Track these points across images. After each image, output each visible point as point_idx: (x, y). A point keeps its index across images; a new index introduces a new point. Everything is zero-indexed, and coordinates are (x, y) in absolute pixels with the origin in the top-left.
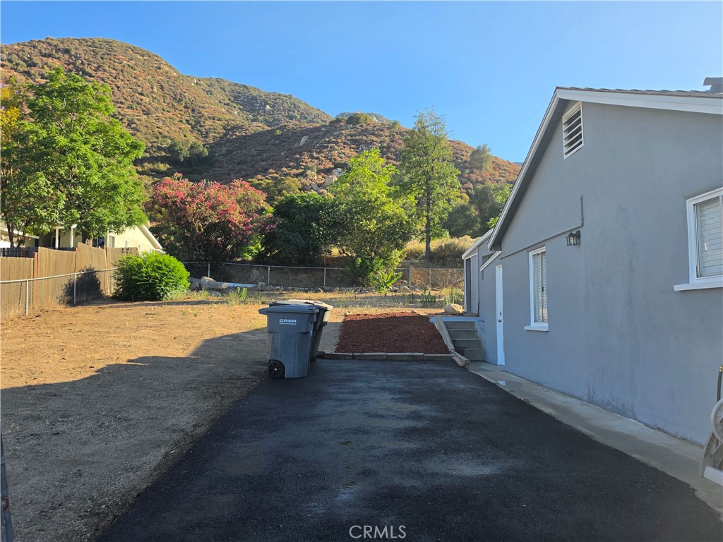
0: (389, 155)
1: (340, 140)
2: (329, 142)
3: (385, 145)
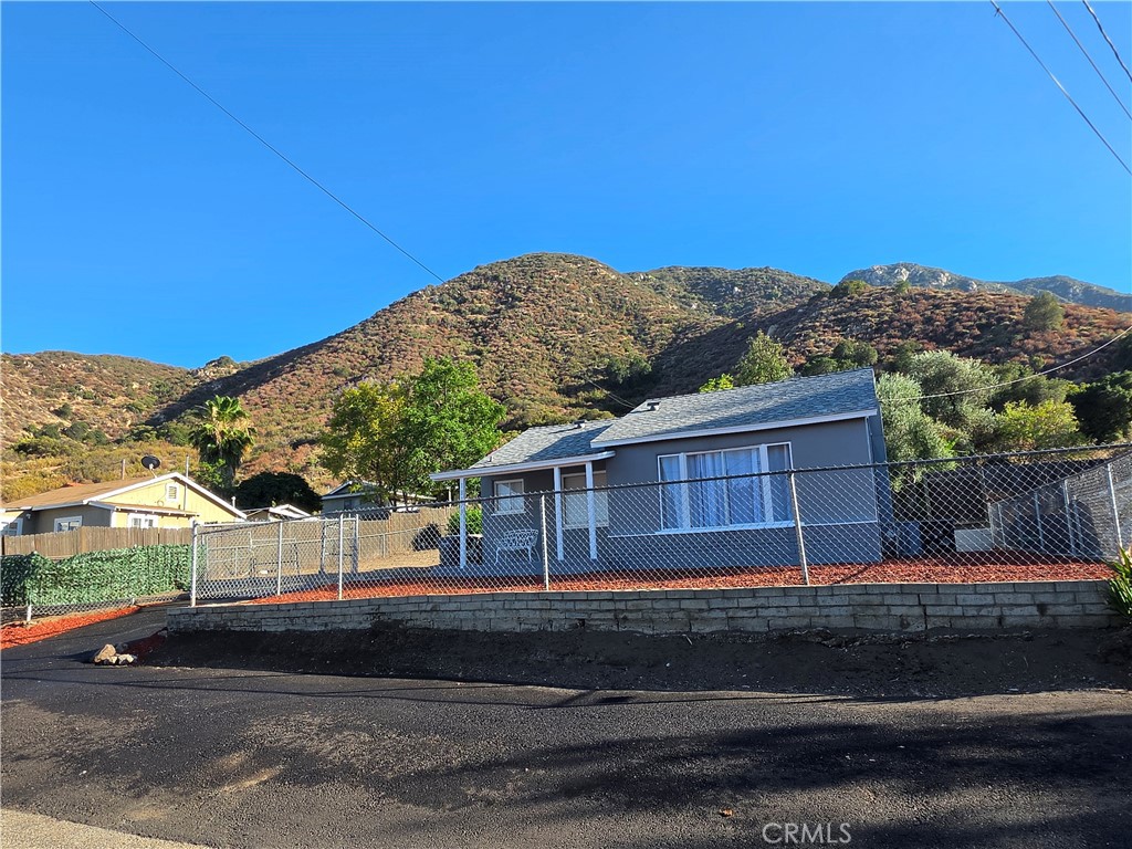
0: (892, 332)
1: (818, 324)
2: (803, 329)
3: (886, 318)
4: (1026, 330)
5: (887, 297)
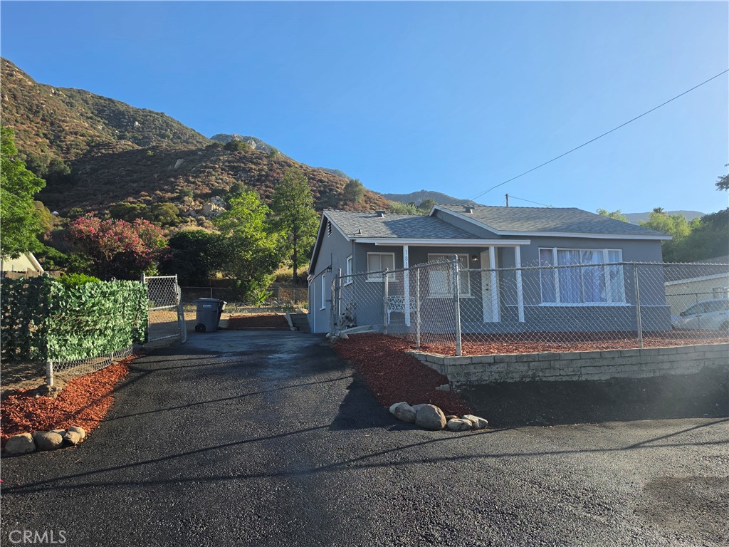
0: (268, 183)
1: (217, 166)
2: (206, 167)
3: (264, 173)
4: (345, 200)
5: (264, 159)
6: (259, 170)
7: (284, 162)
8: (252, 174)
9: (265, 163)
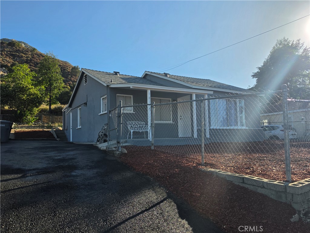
0: (31, 64)
1: (3, 53)
3: (29, 59)
4: (71, 75)
5: (29, 52)
6: (26, 57)
7: (40, 54)
8: (23, 59)
9: (30, 54)
